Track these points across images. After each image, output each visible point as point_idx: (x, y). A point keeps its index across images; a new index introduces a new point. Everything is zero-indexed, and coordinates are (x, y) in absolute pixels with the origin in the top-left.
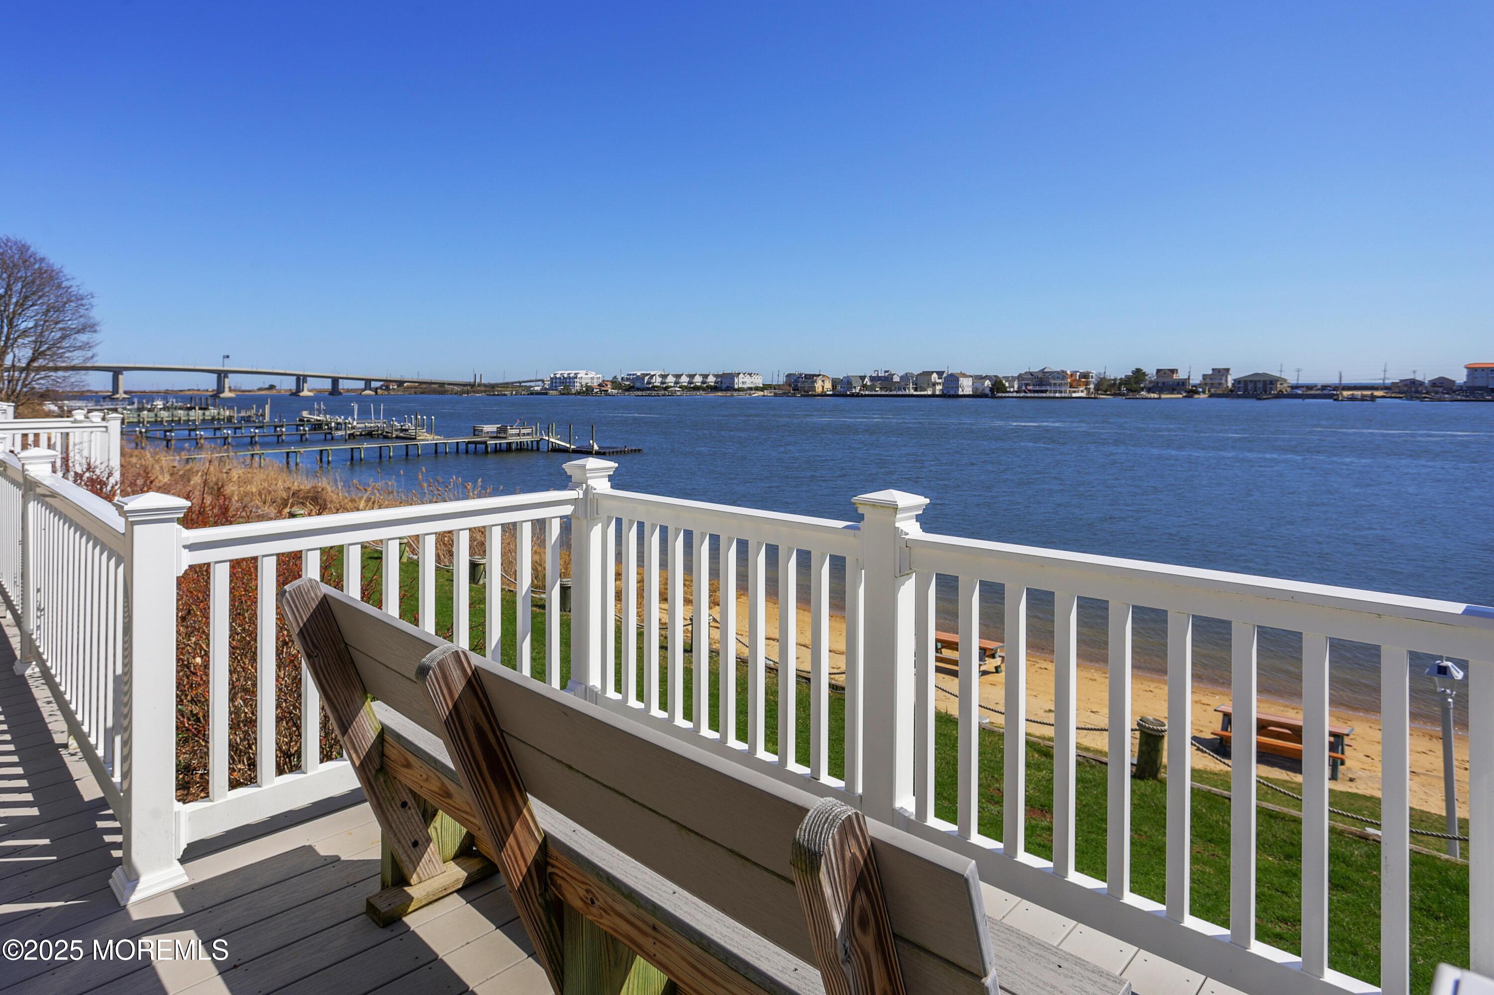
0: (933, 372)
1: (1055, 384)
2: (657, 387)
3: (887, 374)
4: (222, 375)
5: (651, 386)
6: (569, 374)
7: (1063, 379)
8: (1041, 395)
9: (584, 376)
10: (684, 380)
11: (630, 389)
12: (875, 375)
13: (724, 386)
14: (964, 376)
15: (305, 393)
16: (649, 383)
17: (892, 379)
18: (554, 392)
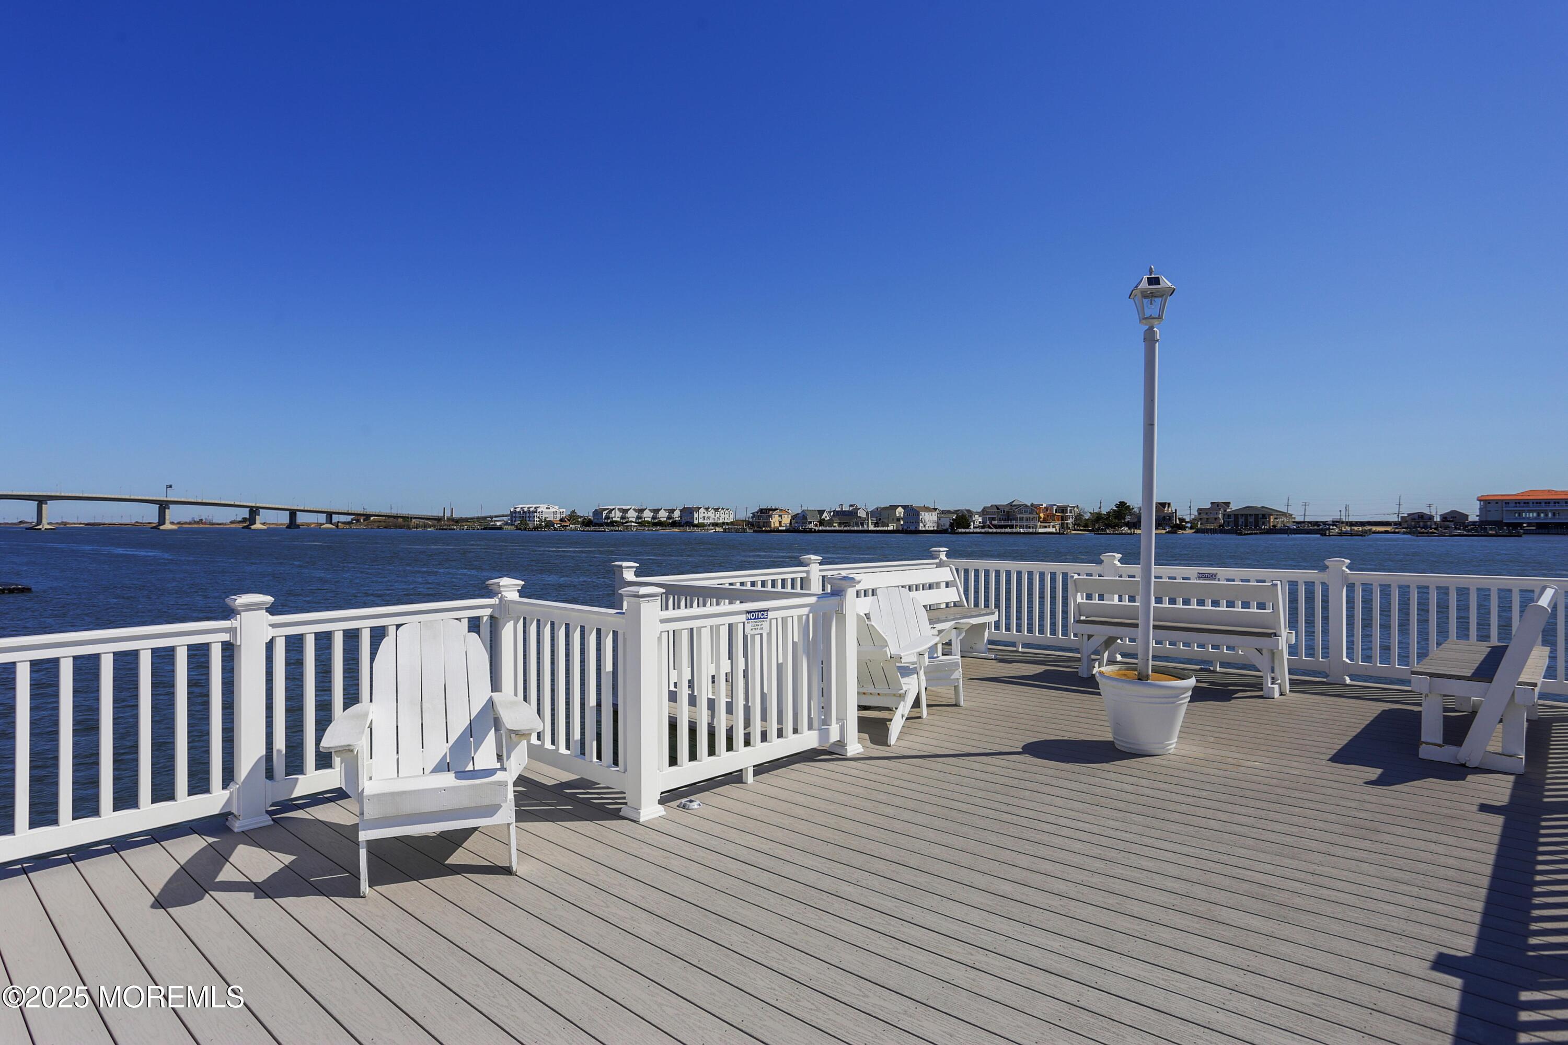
0: (897, 507)
1: (1022, 519)
2: (616, 522)
3: (851, 508)
4: (163, 506)
5: (609, 521)
6: (529, 508)
7: (1031, 513)
8: (1003, 530)
9: (545, 510)
10: (648, 515)
11: (587, 523)
12: (840, 509)
13: (683, 521)
14: (927, 509)
15: (258, 526)
16: (607, 518)
17: (857, 513)
18: (510, 528)
